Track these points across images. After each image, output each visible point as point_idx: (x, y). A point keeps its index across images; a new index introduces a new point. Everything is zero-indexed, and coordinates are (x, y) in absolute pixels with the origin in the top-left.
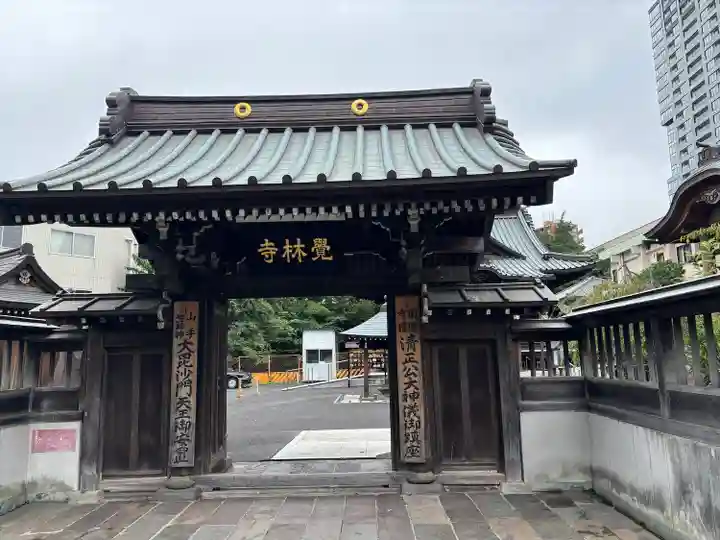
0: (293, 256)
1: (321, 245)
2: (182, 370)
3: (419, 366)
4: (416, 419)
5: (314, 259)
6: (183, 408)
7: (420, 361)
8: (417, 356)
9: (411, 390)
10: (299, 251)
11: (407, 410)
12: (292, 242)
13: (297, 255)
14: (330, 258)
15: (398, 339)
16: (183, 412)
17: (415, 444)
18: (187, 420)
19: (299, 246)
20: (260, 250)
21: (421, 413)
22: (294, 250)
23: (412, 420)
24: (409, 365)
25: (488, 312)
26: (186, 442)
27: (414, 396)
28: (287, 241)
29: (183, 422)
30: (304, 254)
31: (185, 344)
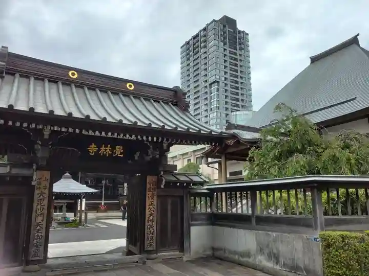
0: (105, 153)
1: (119, 150)
2: (39, 207)
3: (155, 207)
4: (152, 231)
5: (114, 155)
6: (39, 228)
7: (156, 205)
8: (155, 203)
9: (151, 217)
10: (108, 150)
11: (149, 227)
12: (106, 146)
13: (107, 152)
14: (122, 156)
15: (147, 195)
16: (39, 230)
17: (152, 242)
18: (40, 234)
19: (109, 148)
20: (88, 149)
21: (155, 228)
22: (106, 150)
23: (151, 231)
24: (151, 207)
25: (185, 184)
26: (39, 246)
27: (152, 220)
28: (103, 145)
29: (38, 236)
30: (110, 152)
31: (41, 194)
